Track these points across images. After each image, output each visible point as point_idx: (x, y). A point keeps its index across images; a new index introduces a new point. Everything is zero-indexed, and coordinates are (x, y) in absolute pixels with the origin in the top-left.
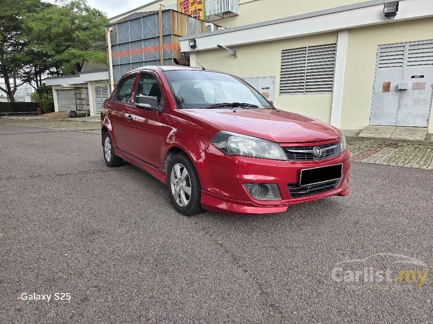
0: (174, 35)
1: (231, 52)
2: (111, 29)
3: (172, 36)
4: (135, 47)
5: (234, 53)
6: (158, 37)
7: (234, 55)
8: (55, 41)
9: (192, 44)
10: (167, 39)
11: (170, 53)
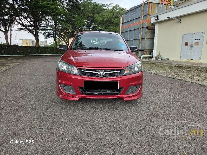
0: (148, 15)
1: (177, 20)
2: (122, 16)
3: (147, 16)
4: (131, 23)
5: (180, 21)
6: (141, 17)
7: (180, 22)
8: (105, 24)
9: (156, 18)
10: (145, 17)
11: (146, 24)
